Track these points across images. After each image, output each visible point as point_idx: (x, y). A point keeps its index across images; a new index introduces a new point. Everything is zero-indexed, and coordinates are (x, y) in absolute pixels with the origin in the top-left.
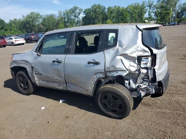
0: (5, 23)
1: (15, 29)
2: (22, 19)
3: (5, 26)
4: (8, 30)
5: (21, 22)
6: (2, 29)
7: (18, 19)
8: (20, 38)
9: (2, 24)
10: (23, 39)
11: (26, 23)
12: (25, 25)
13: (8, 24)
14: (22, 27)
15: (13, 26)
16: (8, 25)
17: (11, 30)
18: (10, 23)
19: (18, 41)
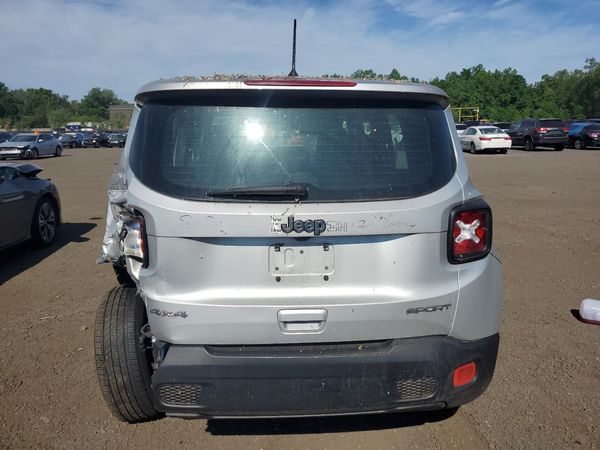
0: (525, 86)
1: (551, 104)
2: (584, 71)
3: (521, 94)
4: (525, 107)
5: (579, 82)
6: (511, 102)
7: (571, 70)
8: (499, 132)
9: (517, 88)
10: (507, 136)
11: (595, 84)
12: (588, 91)
13: (534, 90)
14: (576, 98)
15: (546, 94)
16: (531, 90)
17: (536, 108)
18: (541, 86)
19: (490, 139)
